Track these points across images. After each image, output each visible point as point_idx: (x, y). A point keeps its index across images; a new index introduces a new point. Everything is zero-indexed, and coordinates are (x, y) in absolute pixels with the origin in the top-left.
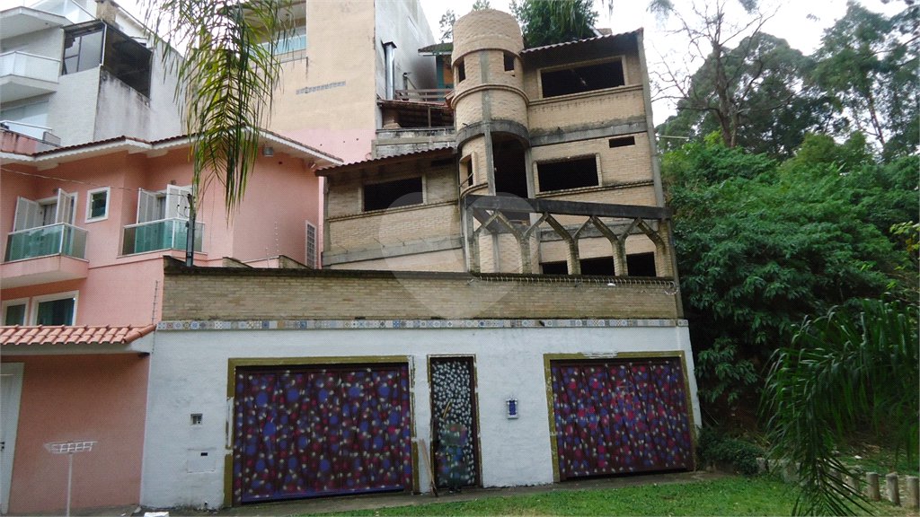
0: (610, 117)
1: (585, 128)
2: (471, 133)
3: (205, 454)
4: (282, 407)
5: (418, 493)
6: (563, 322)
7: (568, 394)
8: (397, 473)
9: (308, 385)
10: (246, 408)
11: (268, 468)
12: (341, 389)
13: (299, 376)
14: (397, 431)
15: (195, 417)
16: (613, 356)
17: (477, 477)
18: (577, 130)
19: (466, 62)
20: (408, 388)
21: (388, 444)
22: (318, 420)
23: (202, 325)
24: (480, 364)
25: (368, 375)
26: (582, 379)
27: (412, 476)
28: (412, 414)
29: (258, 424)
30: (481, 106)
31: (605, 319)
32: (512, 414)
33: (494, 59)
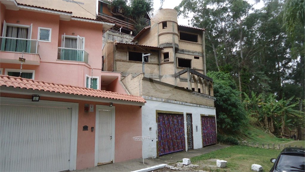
0: (195, 50)
1: (189, 52)
2: (169, 46)
3: (152, 141)
4: (164, 126)
5: (185, 151)
6: (202, 106)
7: (203, 125)
8: (182, 146)
9: (168, 119)
10: (159, 126)
11: (163, 145)
12: (173, 121)
13: (167, 117)
14: (182, 134)
15: (150, 129)
16: (208, 115)
17: (193, 147)
18: (187, 51)
19: (168, 23)
20: (183, 122)
21: (181, 138)
22: (170, 130)
23: (151, 98)
24: (193, 116)
25: (177, 117)
26: (204, 121)
27: (185, 147)
28: (184, 129)
29: (161, 131)
30: (172, 38)
31: (206, 106)
32: (197, 130)
33: (175, 25)
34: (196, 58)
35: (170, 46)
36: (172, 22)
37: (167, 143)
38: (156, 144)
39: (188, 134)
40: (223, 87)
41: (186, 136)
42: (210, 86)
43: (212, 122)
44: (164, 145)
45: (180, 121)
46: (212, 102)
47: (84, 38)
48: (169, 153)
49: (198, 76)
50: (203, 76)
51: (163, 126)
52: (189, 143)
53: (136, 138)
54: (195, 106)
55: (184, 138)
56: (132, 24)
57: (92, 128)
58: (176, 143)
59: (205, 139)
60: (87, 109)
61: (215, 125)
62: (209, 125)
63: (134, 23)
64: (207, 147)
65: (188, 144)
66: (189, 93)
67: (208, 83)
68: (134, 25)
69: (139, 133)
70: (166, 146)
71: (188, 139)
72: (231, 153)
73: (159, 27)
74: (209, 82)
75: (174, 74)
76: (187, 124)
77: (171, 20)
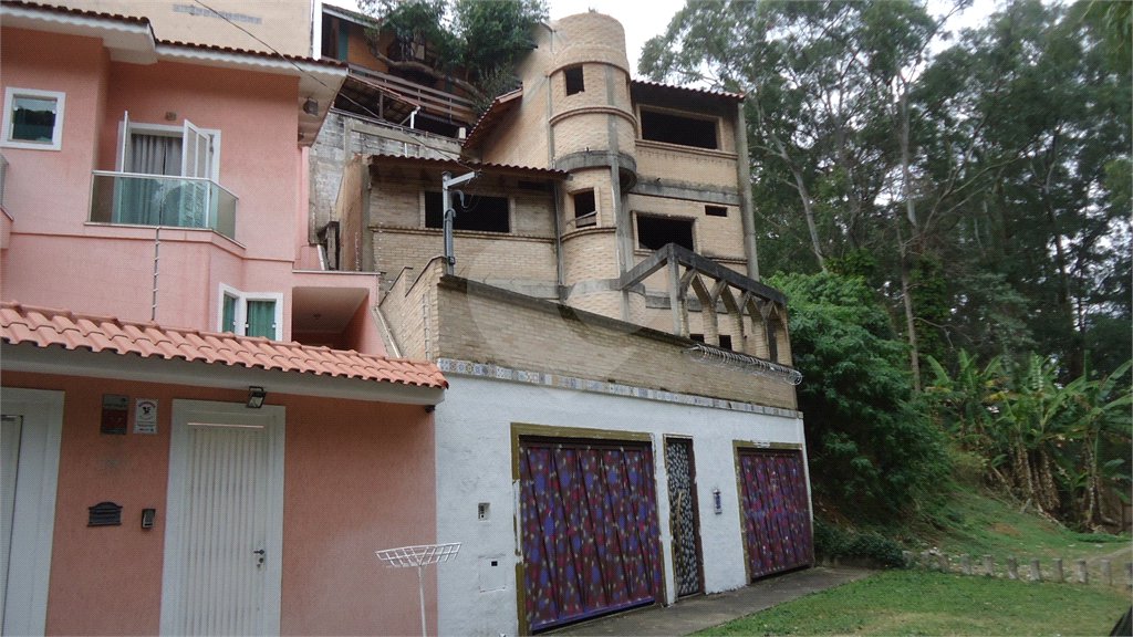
0: (706, 181)
2: (593, 161)
3: (494, 564)
4: (557, 495)
5: (666, 605)
6: (742, 406)
7: (747, 485)
8: (649, 581)
9: (576, 465)
10: (527, 496)
11: (550, 580)
12: (602, 474)
13: (569, 453)
14: (646, 528)
15: (483, 508)
16: (768, 446)
17: (701, 582)
18: (675, 186)
19: (586, 71)
20: (652, 474)
21: (640, 544)
22: (587, 513)
23: (485, 370)
24: (696, 448)
25: (622, 456)
26: (753, 469)
27: (662, 584)
28: (656, 507)
29: (540, 519)
30: (606, 132)
31: (760, 405)
32: (719, 507)
33: (618, 80)
34: (710, 211)
35: (597, 164)
36: (606, 67)
37: (570, 569)
38: (512, 577)
39: (676, 530)
40: (830, 328)
41: (666, 539)
42: (773, 325)
43: (788, 474)
44: (557, 581)
45: (634, 469)
46: (785, 390)
47: (217, 134)
48: (581, 615)
49: (718, 280)
50: (743, 283)
51: (553, 496)
52: (680, 568)
53: (392, 554)
54: (708, 407)
55: (658, 546)
56: (466, 101)
57: (144, 511)
58: (620, 567)
59: (760, 548)
60: (114, 420)
61: (801, 485)
62: (774, 486)
63: (471, 93)
64: (768, 581)
65: (676, 570)
66: (678, 350)
67: (764, 311)
68: (472, 102)
69: (424, 528)
70: (565, 586)
71: (676, 549)
72: (867, 607)
73: (551, 90)
74: (770, 306)
75: (617, 275)
76: (669, 485)
77: (599, 60)
